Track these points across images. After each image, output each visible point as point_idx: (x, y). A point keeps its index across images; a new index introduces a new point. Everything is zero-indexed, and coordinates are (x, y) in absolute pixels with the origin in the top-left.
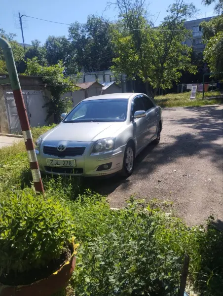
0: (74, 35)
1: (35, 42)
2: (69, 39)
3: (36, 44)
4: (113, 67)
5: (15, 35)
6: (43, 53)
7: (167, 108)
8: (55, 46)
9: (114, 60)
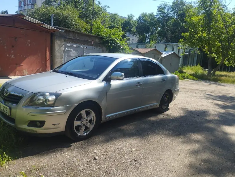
0: (160, 13)
1: (130, 16)
2: (156, 16)
3: (130, 17)
4: (182, 40)
5: (108, 7)
6: (134, 25)
7: (220, 83)
8: (145, 21)
9: (183, 34)
